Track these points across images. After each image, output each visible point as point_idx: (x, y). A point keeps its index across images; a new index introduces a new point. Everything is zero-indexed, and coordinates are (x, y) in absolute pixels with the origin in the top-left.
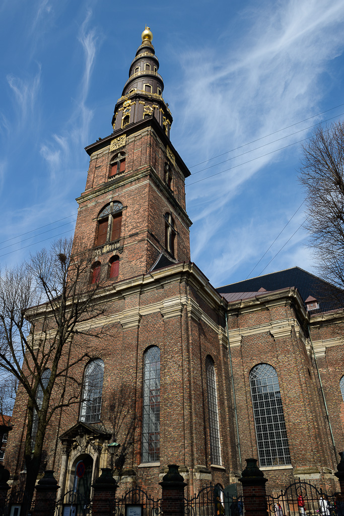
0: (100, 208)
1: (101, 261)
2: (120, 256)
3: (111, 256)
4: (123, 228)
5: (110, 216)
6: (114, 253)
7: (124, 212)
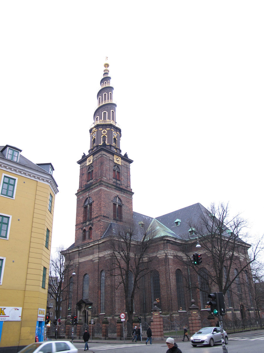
0: (84, 200)
1: (86, 229)
2: (92, 227)
3: (89, 227)
4: (93, 213)
5: (88, 205)
6: (90, 226)
7: (93, 204)
